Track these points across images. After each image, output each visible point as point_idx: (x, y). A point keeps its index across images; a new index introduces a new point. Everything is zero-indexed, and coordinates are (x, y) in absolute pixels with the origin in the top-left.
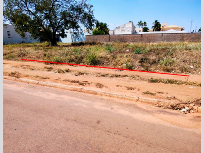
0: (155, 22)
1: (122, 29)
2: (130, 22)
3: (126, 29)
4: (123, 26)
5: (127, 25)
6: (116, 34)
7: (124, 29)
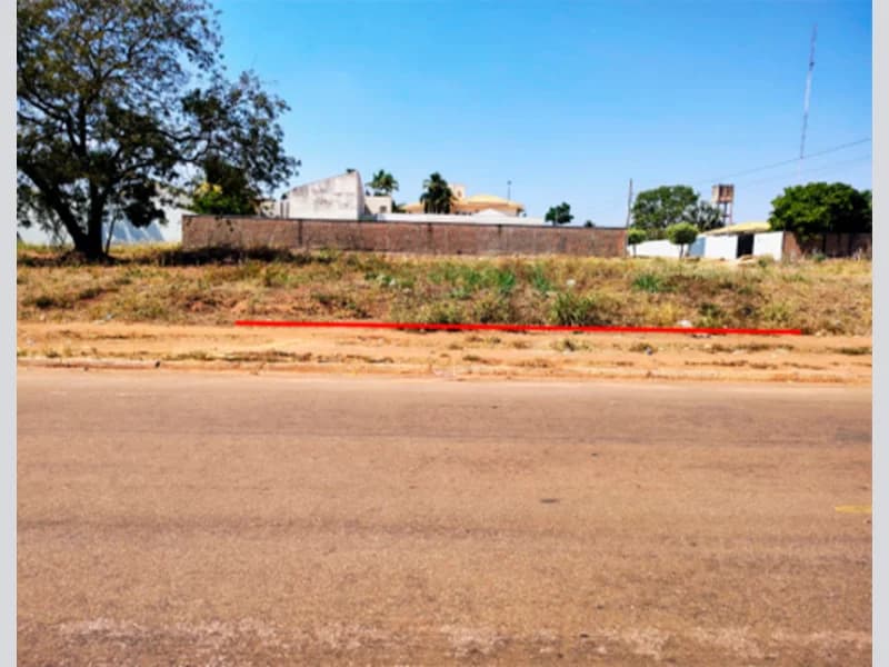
0: (429, 178)
1: (320, 195)
2: (350, 171)
3: (335, 198)
4: (323, 186)
5: (337, 181)
6: (292, 215)
7: (327, 197)
